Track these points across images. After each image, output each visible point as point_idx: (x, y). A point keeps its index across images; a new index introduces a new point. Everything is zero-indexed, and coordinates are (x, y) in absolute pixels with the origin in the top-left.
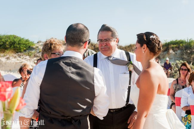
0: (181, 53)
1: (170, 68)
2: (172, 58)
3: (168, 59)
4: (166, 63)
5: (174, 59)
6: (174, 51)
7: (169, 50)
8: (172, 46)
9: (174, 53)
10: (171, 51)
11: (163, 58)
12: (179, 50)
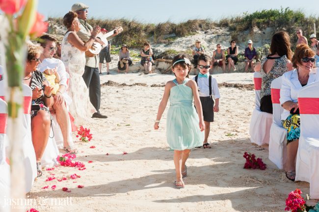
0: (272, 32)
1: (255, 57)
2: (257, 41)
3: (251, 42)
4: (247, 49)
5: (260, 42)
6: (261, 30)
7: (252, 27)
8: (257, 20)
9: (260, 32)
10: (256, 29)
11: (243, 41)
12: (269, 27)
